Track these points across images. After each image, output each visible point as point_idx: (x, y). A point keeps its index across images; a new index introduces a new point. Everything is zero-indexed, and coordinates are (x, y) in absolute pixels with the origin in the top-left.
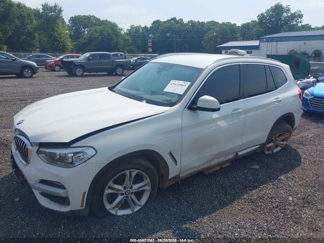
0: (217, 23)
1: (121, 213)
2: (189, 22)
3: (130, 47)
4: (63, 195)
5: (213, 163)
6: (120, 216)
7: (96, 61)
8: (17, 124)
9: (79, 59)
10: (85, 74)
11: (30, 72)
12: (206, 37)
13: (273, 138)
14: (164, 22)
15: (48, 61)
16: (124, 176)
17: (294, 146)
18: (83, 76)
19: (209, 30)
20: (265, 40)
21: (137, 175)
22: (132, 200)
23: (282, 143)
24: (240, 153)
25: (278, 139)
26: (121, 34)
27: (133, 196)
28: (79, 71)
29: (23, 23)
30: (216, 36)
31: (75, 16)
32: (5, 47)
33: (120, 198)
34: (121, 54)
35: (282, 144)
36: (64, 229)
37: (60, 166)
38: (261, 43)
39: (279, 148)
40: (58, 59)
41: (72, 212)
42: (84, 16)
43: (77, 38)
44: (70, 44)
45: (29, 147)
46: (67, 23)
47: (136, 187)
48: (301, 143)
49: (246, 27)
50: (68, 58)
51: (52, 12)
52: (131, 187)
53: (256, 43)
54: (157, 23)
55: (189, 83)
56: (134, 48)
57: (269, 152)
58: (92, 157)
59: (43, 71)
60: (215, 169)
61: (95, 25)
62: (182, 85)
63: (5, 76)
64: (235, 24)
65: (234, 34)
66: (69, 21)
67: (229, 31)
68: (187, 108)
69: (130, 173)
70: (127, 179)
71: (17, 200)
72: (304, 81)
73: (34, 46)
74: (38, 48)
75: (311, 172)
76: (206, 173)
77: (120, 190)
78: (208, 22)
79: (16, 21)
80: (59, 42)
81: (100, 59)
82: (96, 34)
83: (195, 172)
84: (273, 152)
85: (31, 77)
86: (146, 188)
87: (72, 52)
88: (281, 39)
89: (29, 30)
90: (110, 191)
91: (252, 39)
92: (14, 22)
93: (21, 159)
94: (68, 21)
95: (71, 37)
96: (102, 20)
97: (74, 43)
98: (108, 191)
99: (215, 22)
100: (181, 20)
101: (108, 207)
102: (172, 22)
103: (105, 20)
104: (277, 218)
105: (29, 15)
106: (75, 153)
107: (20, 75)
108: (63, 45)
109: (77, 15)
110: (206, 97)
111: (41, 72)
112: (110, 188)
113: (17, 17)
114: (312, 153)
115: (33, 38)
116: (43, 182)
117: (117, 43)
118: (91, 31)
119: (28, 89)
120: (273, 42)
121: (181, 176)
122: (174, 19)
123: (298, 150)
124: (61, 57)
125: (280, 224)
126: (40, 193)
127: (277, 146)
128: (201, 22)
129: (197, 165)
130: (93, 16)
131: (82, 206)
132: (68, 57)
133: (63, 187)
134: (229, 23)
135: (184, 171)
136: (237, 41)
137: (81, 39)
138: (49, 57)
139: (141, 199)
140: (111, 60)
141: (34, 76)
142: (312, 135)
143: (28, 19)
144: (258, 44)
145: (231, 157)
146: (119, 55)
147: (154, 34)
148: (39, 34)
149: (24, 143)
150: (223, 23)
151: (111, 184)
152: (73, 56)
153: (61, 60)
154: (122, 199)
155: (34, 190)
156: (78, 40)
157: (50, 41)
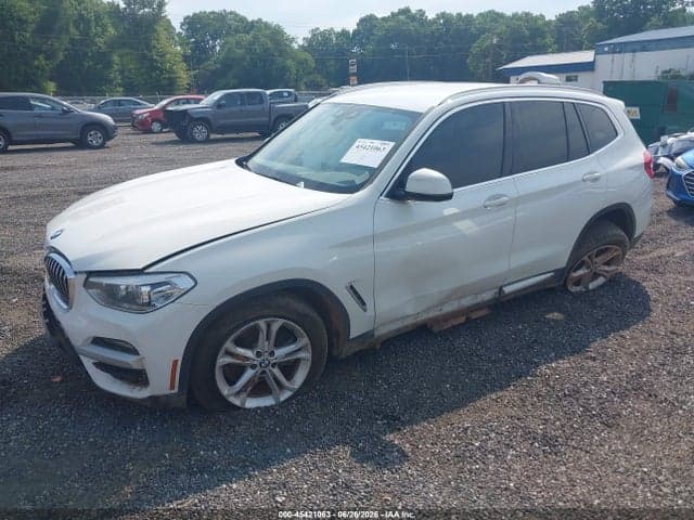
0: (501, 16)
1: (251, 403)
2: (439, 17)
3: (311, 77)
4: (136, 367)
5: (448, 309)
6: (249, 409)
7: (235, 109)
8: (52, 238)
9: (200, 106)
10: (212, 136)
11: (99, 135)
12: (475, 48)
13: (586, 258)
14: (384, 19)
15: (138, 112)
16: (255, 331)
17: (637, 276)
18: (207, 141)
19: (482, 31)
20: (606, 49)
21: (282, 329)
22: (275, 379)
23: (607, 268)
24: (507, 290)
25: (596, 260)
26: (292, 49)
27: (276, 371)
28: (200, 132)
29: (86, 33)
30: (499, 46)
31: (195, 15)
32: (52, 86)
33: (249, 373)
34: (290, 93)
35: (607, 272)
36: (141, 431)
37: (129, 310)
38: (598, 56)
39: (601, 280)
40: (156, 107)
41: (153, 398)
42: (213, 13)
43: (200, 61)
44: (183, 75)
45: (70, 276)
46: (178, 30)
47: (280, 352)
48: (655, 270)
49: (567, 20)
50: (178, 104)
51: (145, 6)
52: (272, 354)
53: (586, 56)
54: (368, 22)
55: (392, 144)
56: (319, 78)
57: (578, 289)
58: (187, 292)
59: (128, 134)
60: (455, 322)
61: (237, 31)
62: (378, 149)
63: (50, 146)
64: (542, 16)
65: (538, 40)
66: (182, 25)
67: (527, 32)
68: (386, 196)
69: (269, 326)
70: (262, 336)
71: (58, 379)
72: (684, 137)
73: (111, 82)
74: (120, 85)
75: (662, 328)
76: (436, 329)
77: (247, 359)
78: (481, 14)
79: (72, 30)
80: (161, 71)
81: (242, 104)
82: (239, 51)
83: (407, 327)
84: (587, 288)
85: (102, 146)
86: (302, 355)
87: (189, 91)
88: (645, 46)
89: (100, 47)
90: (228, 360)
91: (579, 47)
92: (68, 31)
93: (60, 301)
94: (179, 25)
95: (186, 58)
96: (250, 19)
97: (192, 73)
98: (223, 360)
99: (498, 14)
100: (422, 13)
101: (225, 390)
102: (402, 17)
103: (256, 19)
104: (569, 416)
105: (98, 17)
106: (153, 286)
107: (81, 144)
108: (169, 78)
109: (198, 12)
110: (425, 172)
111: (124, 136)
112: (228, 353)
113: (75, 22)
114: (675, 290)
115: (109, 64)
116: (98, 341)
117: (284, 69)
118: (229, 46)
119: (94, 171)
120: (625, 52)
121: (377, 334)
122: (406, 11)
123: (644, 284)
124: (164, 102)
125: (572, 426)
126: (94, 364)
127: (596, 276)
128: (464, 14)
129: (412, 313)
130: (231, 13)
131: (172, 387)
132: (177, 102)
133: (134, 352)
134: (527, 14)
135: (383, 324)
136: (545, 53)
137: (206, 64)
138: (139, 104)
139: (292, 377)
140: (266, 106)
141: (109, 143)
142: (682, 253)
143: (97, 25)
144: (591, 59)
145: (487, 296)
146: (286, 94)
147: (362, 45)
148: (121, 56)
149: (61, 267)
150: (515, 15)
151: (229, 345)
152: (187, 99)
153: (163, 109)
154: (255, 376)
155: (82, 357)
156: (201, 67)
157: (143, 70)
